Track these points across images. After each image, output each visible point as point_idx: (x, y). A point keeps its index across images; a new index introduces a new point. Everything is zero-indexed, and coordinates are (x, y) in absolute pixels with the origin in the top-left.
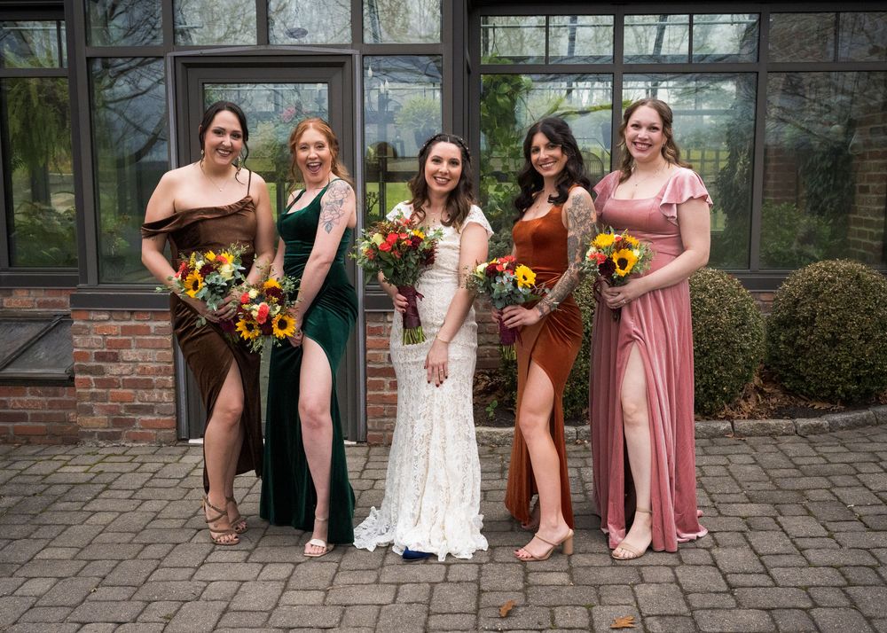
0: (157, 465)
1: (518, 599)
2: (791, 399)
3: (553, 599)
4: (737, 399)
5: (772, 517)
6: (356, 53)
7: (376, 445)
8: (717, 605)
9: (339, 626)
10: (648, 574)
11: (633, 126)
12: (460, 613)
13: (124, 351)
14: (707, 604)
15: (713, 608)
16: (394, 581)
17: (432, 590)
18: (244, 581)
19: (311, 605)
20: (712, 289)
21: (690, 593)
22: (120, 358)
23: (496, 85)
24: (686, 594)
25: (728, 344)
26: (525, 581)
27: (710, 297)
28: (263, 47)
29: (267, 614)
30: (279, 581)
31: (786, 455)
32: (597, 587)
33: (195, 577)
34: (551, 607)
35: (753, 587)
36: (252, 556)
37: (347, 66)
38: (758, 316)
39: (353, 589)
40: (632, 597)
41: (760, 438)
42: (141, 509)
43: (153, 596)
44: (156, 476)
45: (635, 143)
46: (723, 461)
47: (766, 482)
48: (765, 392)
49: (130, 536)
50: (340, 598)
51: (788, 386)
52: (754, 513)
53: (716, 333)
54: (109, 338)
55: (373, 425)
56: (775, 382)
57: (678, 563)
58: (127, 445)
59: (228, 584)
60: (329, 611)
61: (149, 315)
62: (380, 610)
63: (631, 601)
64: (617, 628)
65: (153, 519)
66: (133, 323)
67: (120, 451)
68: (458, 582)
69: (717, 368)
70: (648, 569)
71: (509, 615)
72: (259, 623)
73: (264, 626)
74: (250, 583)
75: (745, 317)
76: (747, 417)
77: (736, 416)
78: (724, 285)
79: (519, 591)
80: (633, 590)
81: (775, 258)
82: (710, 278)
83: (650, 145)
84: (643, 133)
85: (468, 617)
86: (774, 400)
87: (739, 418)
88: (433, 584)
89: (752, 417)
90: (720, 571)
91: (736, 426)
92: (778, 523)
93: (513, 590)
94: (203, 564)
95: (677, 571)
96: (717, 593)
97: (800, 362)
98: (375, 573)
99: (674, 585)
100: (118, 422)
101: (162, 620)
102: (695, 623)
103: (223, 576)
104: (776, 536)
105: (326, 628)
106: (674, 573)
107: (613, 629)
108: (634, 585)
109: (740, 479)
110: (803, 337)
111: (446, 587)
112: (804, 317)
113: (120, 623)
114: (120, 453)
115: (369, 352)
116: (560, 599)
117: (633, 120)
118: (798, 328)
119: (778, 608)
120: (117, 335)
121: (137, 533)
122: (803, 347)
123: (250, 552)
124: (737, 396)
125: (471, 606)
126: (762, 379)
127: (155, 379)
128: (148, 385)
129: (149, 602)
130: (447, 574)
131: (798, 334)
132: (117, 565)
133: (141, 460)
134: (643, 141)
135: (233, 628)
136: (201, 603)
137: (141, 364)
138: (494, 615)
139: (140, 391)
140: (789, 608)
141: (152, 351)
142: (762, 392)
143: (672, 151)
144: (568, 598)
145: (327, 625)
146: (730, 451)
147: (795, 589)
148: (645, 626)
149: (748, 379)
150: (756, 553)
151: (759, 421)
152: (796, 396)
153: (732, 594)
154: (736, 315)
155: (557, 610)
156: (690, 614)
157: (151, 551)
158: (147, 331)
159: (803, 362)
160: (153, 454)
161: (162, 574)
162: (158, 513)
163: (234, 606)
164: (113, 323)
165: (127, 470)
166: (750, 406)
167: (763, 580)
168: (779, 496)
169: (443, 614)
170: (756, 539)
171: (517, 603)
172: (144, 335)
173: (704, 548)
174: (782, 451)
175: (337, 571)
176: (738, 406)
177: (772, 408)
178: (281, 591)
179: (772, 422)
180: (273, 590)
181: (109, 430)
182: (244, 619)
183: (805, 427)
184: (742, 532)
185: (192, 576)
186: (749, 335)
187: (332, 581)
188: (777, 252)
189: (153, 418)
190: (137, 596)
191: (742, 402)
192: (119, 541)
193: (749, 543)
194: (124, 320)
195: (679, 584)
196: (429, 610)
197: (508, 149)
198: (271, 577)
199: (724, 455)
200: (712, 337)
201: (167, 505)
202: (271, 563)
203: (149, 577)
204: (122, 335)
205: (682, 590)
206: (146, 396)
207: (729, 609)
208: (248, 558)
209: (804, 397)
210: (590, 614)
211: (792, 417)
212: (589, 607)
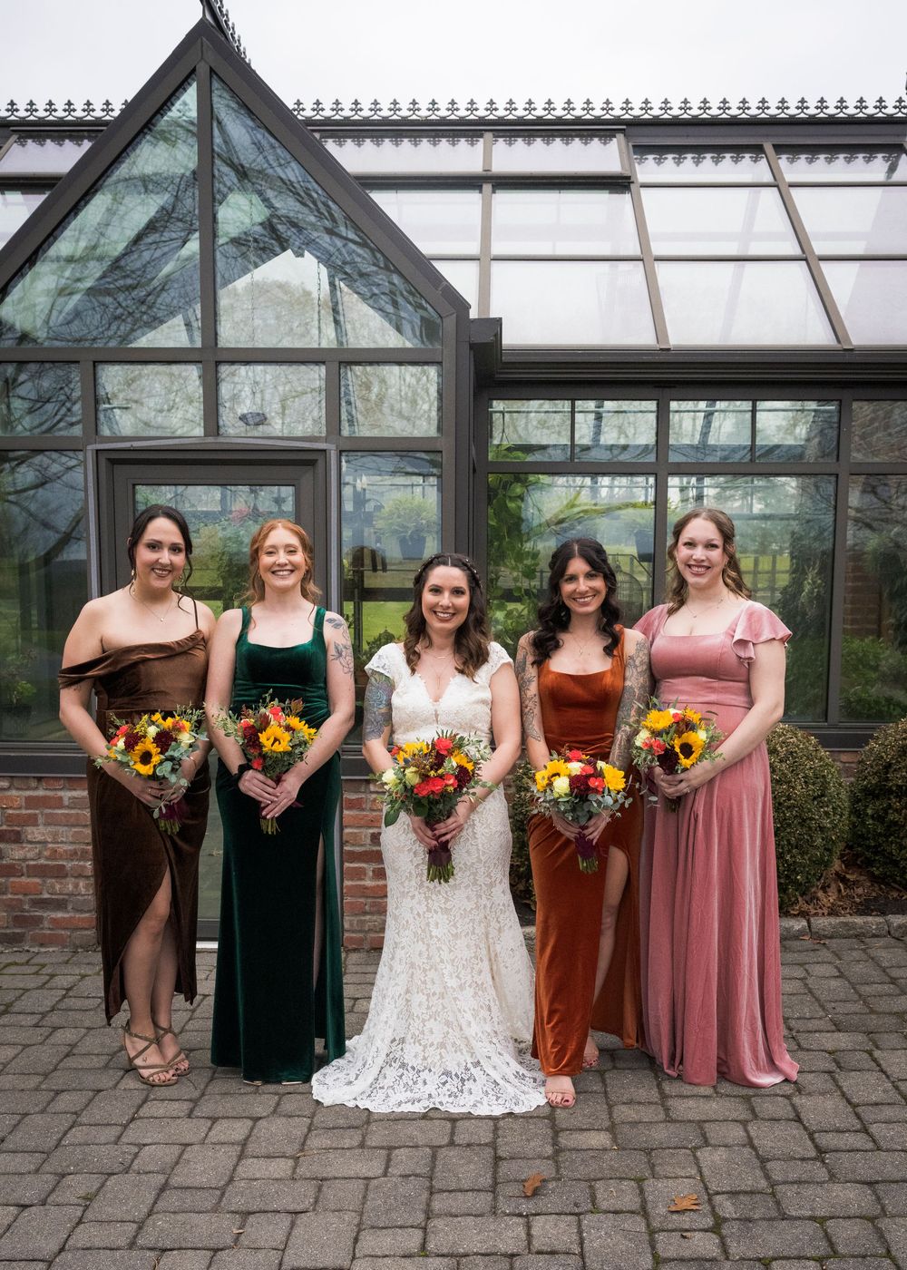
0: (71, 979)
1: (547, 1169)
2: (881, 889)
3: (592, 1169)
4: (813, 890)
5: (866, 1051)
6: (332, 449)
7: (355, 950)
8: (804, 1177)
9: (314, 1210)
10: (714, 1132)
11: (685, 544)
12: (472, 1190)
13: (29, 829)
14: (793, 1176)
15: (799, 1182)
16: (385, 1144)
17: (434, 1157)
18: (187, 1145)
19: (277, 1179)
20: (782, 751)
21: (768, 1160)
22: (23, 837)
23: (506, 486)
24: (763, 1161)
25: (804, 821)
26: (555, 1143)
27: (781, 761)
28: (210, 440)
29: (218, 1193)
30: (233, 1144)
31: (878, 965)
32: (648, 1152)
33: (124, 1140)
34: (591, 1181)
35: (849, 1151)
36: (197, 1109)
37: (320, 464)
38: (840, 785)
39: (331, 1156)
40: (696, 1168)
41: (844, 941)
42: (52, 1040)
43: (68, 1166)
44: (71, 994)
45: (690, 566)
46: (799, 973)
47: (855, 1002)
48: (849, 880)
49: (38, 1079)
50: (315, 1168)
51: (876, 873)
52: (843, 1046)
53: (788, 808)
54: (10, 812)
55: (351, 925)
56: (860, 867)
57: (750, 1117)
58: (32, 950)
59: (167, 1150)
60: (302, 1187)
61: (62, 782)
62: (367, 1185)
63: (694, 1172)
64: (677, 1212)
65: (67, 1055)
66: (40, 793)
67: (22, 958)
68: (469, 1145)
69: (789, 852)
70: (712, 1125)
71: (536, 1193)
72: (208, 1205)
73: (216, 1209)
74: (196, 1148)
75: (824, 786)
76: (826, 912)
77: (813, 911)
78: (798, 746)
79: (548, 1158)
80: (695, 1156)
81: (858, 707)
82: (780, 736)
83: (708, 568)
84: (699, 553)
85: (482, 1195)
86: (860, 891)
87: (816, 914)
88: (435, 1149)
89: (833, 912)
90: (805, 1128)
91: (813, 925)
92: (875, 1060)
93: (540, 1157)
94: (133, 1119)
95: (749, 1128)
96: (803, 1159)
97: (892, 843)
98: (359, 1132)
99: (747, 1150)
100: (20, 920)
101: (80, 1201)
102: (778, 1203)
103: (159, 1137)
104: (873, 1077)
105: (296, 1213)
106: (747, 1131)
107: (673, 1212)
108: (696, 1148)
109: (823, 998)
110: (896, 810)
111: (453, 1152)
112: (897, 786)
113: (25, 1207)
114: (24, 961)
115: (347, 831)
116: (601, 1168)
117: (685, 536)
118: (890, 799)
119: (883, 1182)
120: (20, 808)
121: (46, 1075)
122: (895, 823)
123: (195, 1102)
124: (813, 886)
125: (486, 1181)
126: (843, 862)
127: (69, 865)
128: (60, 873)
129: (63, 1176)
130: (453, 1134)
131: (890, 806)
132: (19, 1122)
133: (50, 971)
134: (699, 563)
135: (175, 1213)
136: (131, 1176)
137: (50, 845)
138: (517, 1193)
139: (49, 881)
140: (897, 1182)
141: (66, 828)
142: (844, 880)
143: (733, 574)
144: (611, 1167)
145: (299, 1208)
146: (807, 960)
147: (902, 1154)
148: (713, 1208)
149: (827, 864)
150: (849, 1102)
151: (842, 919)
152: (887, 884)
153: (823, 1162)
154: (814, 784)
155: (598, 1185)
156: (770, 1191)
157: (65, 1102)
158: (59, 803)
159: (897, 843)
160: (67, 962)
161: (78, 1134)
162: (73, 1046)
163: (175, 1181)
164: (14, 793)
165: (32, 985)
166: (830, 898)
167: (859, 1141)
168: (873, 1021)
169: (450, 1191)
170: (849, 1082)
171: (546, 1175)
172: (54, 808)
173: (782, 1096)
174: (872, 959)
175: (310, 1130)
176: (815, 898)
177: (858, 900)
178: (235, 1159)
179: (859, 920)
180: (226, 1157)
181: (8, 931)
182: (189, 1199)
183: (900, 927)
184: (829, 1072)
185: (119, 1137)
186: (829, 809)
187: (303, 1144)
188: (860, 701)
189: (66, 915)
190: (46, 1167)
191: (820, 894)
192: (23, 1086)
193: (840, 1088)
194: (28, 789)
195: (753, 1147)
196: (431, 1187)
197: (520, 566)
198: (223, 1138)
199: (801, 965)
200: (783, 812)
201: (85, 1035)
202: (223, 1118)
203: (60, 1140)
204: (26, 809)
205: (758, 1156)
206: (58, 887)
207: (821, 1183)
208: (192, 1111)
209: (896, 886)
210: (642, 1192)
211: (883, 913)
212: (640, 1181)
